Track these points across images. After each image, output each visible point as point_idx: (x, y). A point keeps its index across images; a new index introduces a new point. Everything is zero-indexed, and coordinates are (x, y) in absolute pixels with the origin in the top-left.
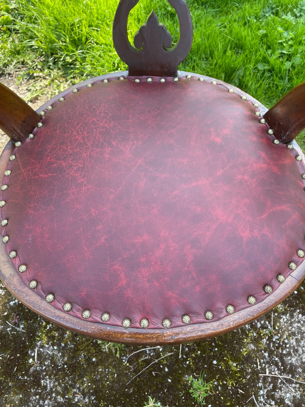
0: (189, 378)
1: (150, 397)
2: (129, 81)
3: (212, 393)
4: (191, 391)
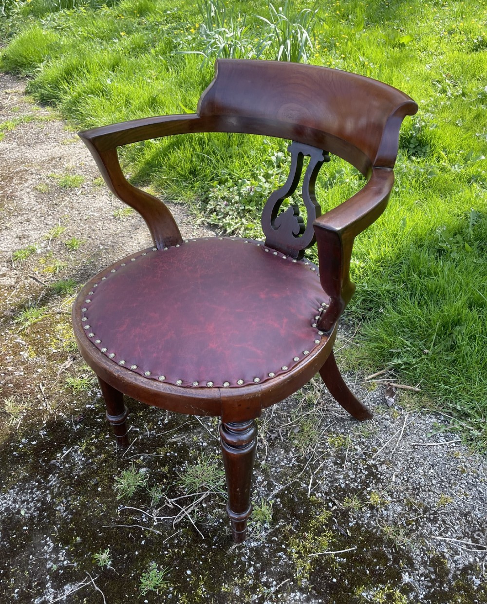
0: (154, 564)
1: (109, 550)
2: (261, 249)
3: (160, 593)
4: (143, 574)
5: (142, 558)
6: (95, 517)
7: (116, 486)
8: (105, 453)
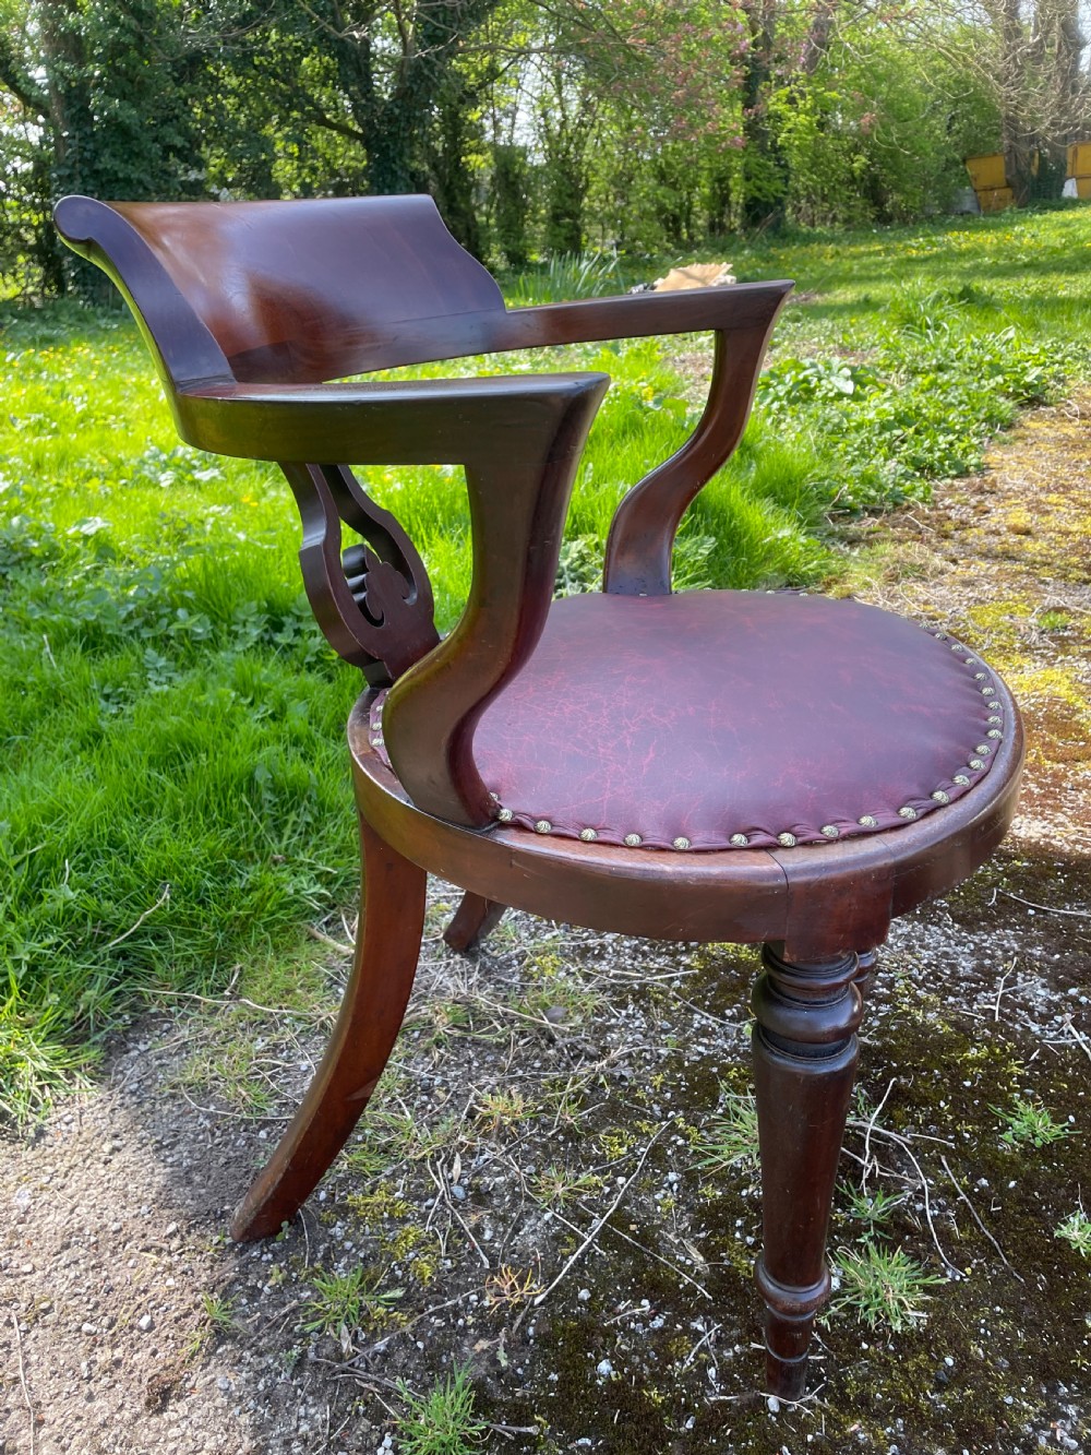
0: (1007, 1143)
1: (1056, 1234)
3: (1040, 1107)
4: (1038, 1144)
5: (1011, 1169)
6: (1017, 1320)
7: (918, 1318)
8: (840, 1427)
